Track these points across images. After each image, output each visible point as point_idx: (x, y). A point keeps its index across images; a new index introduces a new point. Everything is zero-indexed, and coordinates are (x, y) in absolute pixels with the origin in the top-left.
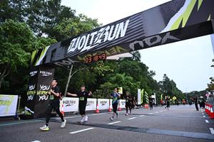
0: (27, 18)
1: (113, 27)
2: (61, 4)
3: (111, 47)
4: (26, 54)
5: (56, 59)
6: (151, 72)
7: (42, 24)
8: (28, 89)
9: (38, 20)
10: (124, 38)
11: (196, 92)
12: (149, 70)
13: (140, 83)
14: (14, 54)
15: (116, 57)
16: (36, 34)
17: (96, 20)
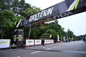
0: (12, 9)
1: (46, 10)
2: (25, 2)
3: (46, 19)
4: (12, 23)
5: (24, 24)
6: (63, 28)
7: (18, 11)
8: (14, 37)
9: (16, 9)
10: (51, 15)
11: (82, 36)
12: (62, 28)
13: (58, 33)
14: (8, 23)
15: (48, 23)
16: (16, 15)
17: (39, 8)
